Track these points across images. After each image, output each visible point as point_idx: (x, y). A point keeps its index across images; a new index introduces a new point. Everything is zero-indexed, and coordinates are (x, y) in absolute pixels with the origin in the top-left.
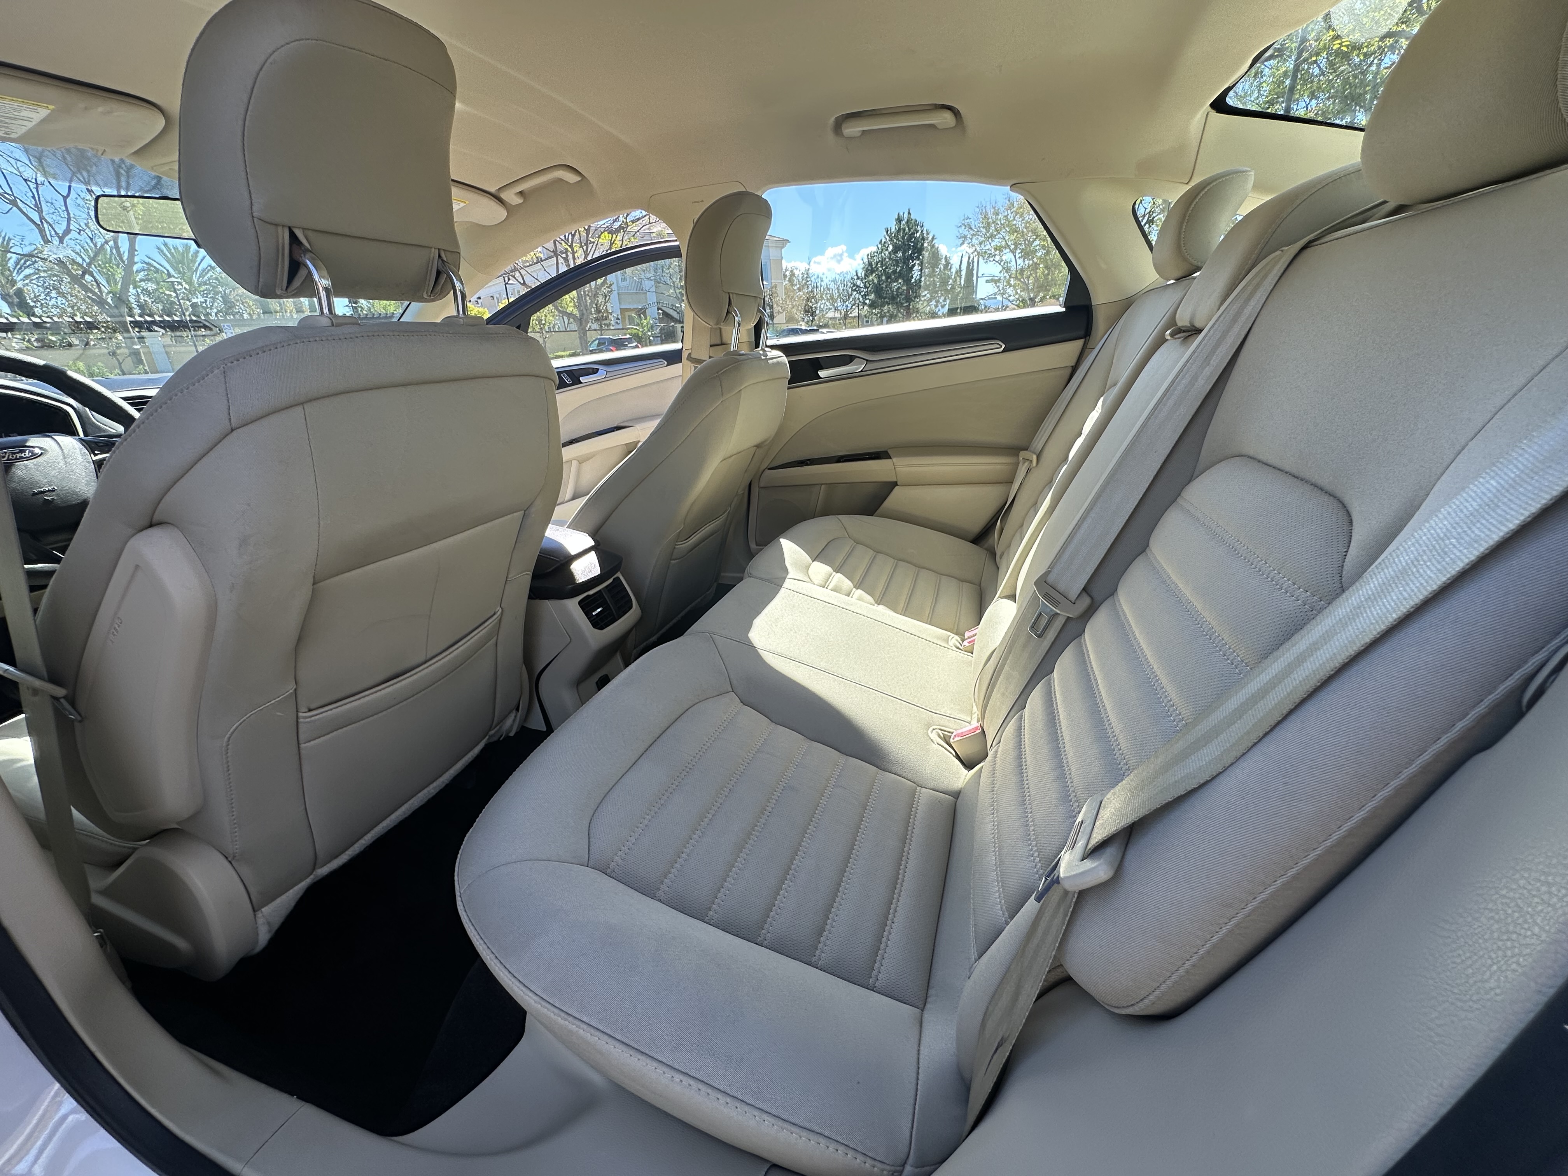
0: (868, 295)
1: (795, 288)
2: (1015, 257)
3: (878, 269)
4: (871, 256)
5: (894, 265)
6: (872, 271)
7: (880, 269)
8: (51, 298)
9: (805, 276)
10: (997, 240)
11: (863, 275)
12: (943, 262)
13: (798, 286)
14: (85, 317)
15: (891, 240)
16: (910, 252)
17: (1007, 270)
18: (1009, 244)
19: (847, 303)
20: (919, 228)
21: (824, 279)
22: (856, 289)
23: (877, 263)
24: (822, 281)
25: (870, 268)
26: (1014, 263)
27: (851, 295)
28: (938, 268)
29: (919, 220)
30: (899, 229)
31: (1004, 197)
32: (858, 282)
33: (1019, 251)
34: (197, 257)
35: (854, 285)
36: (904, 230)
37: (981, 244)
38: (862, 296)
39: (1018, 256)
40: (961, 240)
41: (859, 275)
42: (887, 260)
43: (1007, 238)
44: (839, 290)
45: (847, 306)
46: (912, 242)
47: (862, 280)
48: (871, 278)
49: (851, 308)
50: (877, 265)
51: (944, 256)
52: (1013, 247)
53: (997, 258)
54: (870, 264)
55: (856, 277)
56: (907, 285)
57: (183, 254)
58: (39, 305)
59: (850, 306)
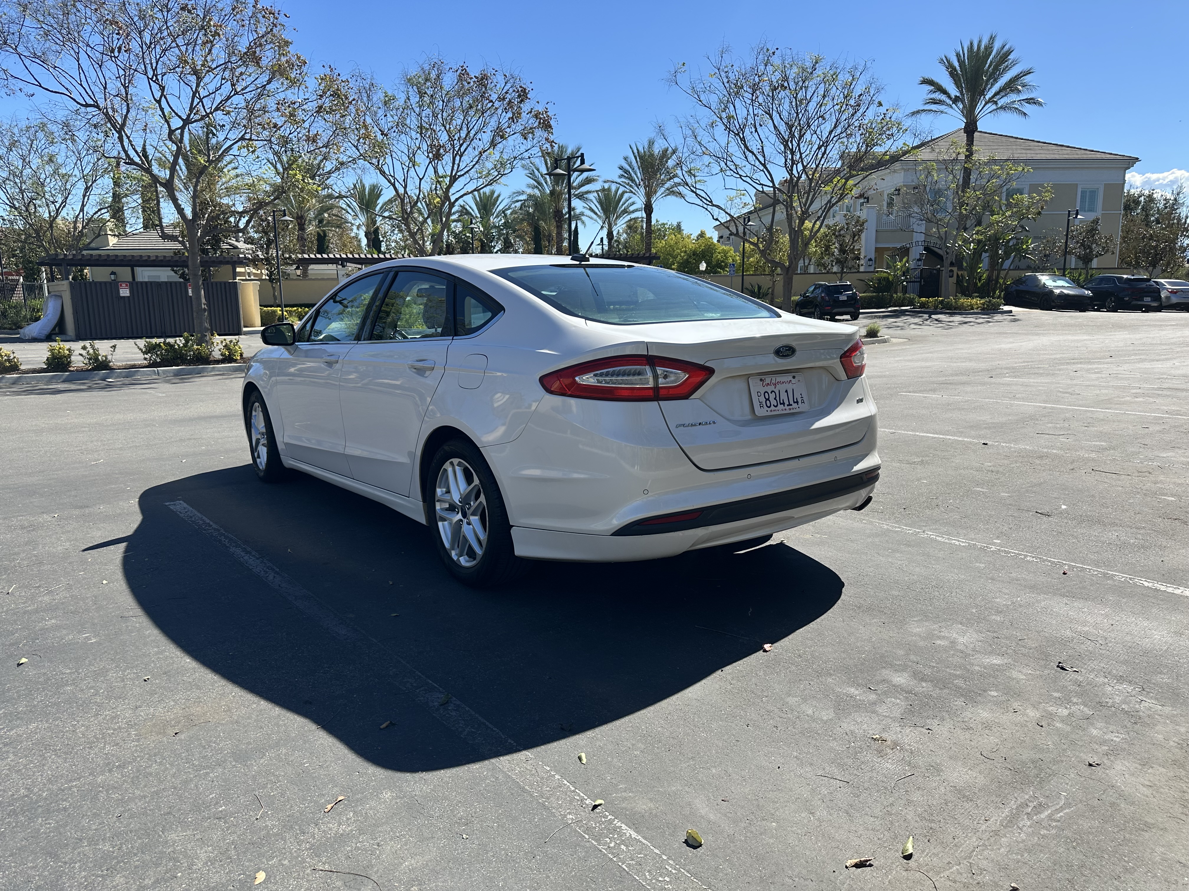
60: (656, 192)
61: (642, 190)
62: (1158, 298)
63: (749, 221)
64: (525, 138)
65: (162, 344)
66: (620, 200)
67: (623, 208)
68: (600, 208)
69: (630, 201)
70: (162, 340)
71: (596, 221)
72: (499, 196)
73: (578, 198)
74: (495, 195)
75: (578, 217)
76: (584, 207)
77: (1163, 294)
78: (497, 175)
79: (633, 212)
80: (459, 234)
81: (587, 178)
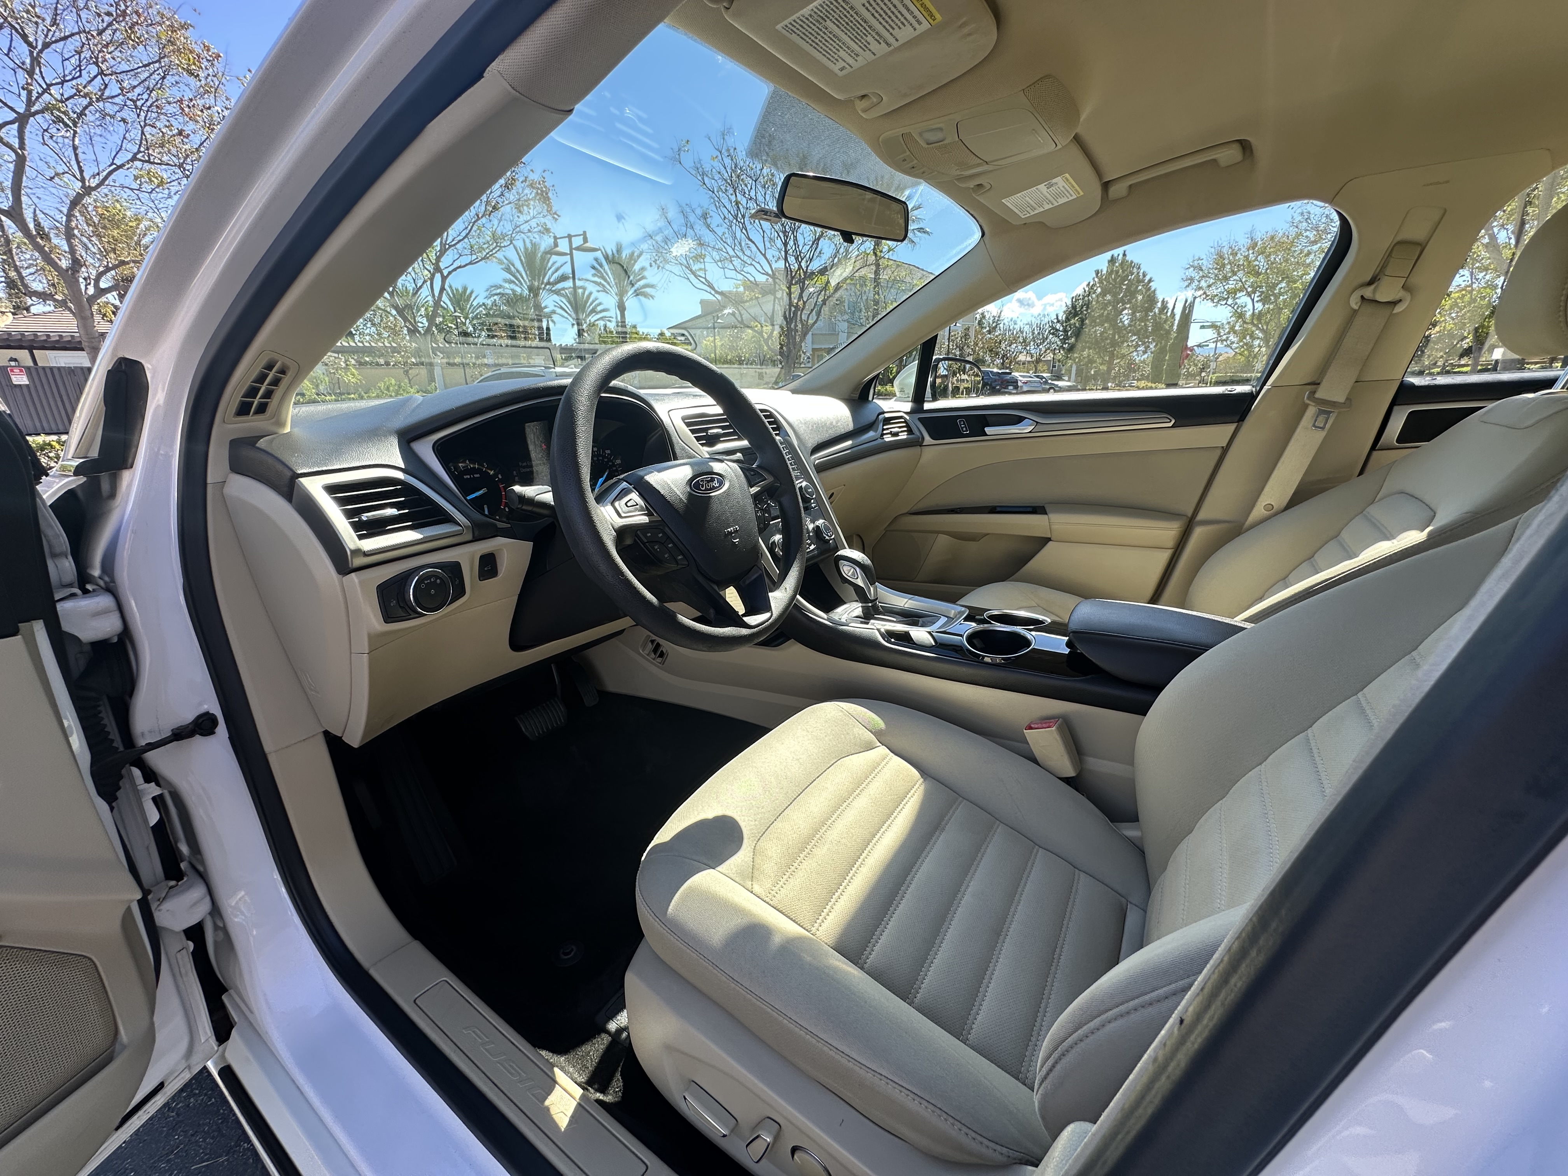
0: (1068, 339)
1: (985, 331)
2: (1253, 300)
3: (1082, 312)
4: (1075, 299)
5: (1101, 309)
6: (1076, 315)
7: (1085, 312)
8: (367, 328)
9: (997, 319)
10: (1231, 282)
11: (1064, 319)
12: (1159, 305)
13: (988, 329)
14: (392, 343)
15: (1101, 282)
16: (1122, 295)
17: (1240, 316)
18: (1246, 286)
19: (1041, 347)
20: (1135, 270)
21: (1018, 322)
22: (1054, 332)
23: (1082, 307)
24: (1015, 324)
25: (1073, 311)
26: (1250, 306)
27: (1047, 339)
28: (1151, 312)
29: (1135, 261)
30: (1112, 271)
31: (1247, 236)
32: (1058, 326)
33: (1258, 294)
34: (471, 297)
35: (1053, 328)
36: (1117, 272)
37: (1209, 286)
38: (1061, 340)
39: (1256, 299)
40: (1186, 283)
41: (1060, 318)
42: (1094, 303)
43: (1243, 280)
44: (1033, 334)
45: (1041, 350)
46: (1125, 285)
47: (1062, 324)
48: (1072, 321)
49: (1045, 352)
50: (1082, 308)
51: (1160, 300)
52: (1250, 289)
53: (1230, 301)
54: (1074, 307)
55: (1055, 321)
56: (1114, 329)
57: (461, 295)
58: (358, 333)
59: (1044, 349)
60: (627, 292)
61: (614, 290)
62: (1016, 387)
63: (718, 319)
64: (520, 212)
65: (54, 443)
66: (586, 302)
67: (591, 307)
68: (569, 307)
69: (597, 302)
70: (55, 438)
71: (567, 318)
72: (472, 292)
73: (556, 294)
74: (468, 292)
75: (549, 316)
76: (555, 306)
77: (1020, 384)
78: (495, 248)
79: (601, 311)
80: (440, 325)
81: (563, 275)
